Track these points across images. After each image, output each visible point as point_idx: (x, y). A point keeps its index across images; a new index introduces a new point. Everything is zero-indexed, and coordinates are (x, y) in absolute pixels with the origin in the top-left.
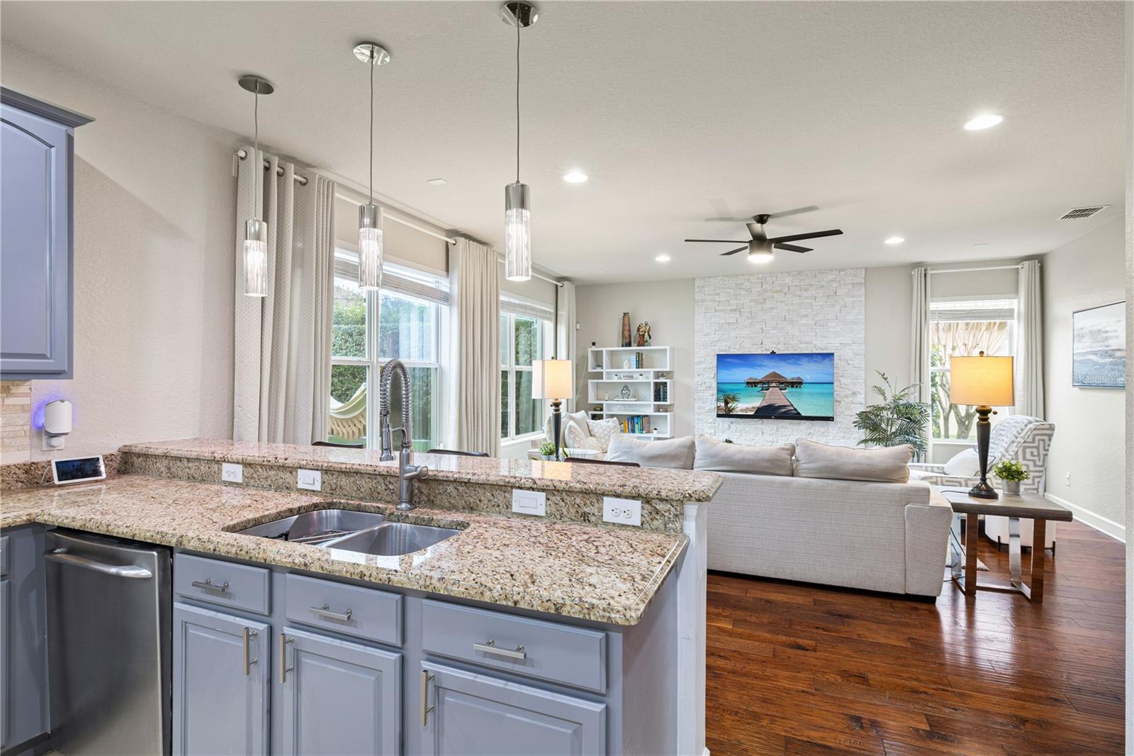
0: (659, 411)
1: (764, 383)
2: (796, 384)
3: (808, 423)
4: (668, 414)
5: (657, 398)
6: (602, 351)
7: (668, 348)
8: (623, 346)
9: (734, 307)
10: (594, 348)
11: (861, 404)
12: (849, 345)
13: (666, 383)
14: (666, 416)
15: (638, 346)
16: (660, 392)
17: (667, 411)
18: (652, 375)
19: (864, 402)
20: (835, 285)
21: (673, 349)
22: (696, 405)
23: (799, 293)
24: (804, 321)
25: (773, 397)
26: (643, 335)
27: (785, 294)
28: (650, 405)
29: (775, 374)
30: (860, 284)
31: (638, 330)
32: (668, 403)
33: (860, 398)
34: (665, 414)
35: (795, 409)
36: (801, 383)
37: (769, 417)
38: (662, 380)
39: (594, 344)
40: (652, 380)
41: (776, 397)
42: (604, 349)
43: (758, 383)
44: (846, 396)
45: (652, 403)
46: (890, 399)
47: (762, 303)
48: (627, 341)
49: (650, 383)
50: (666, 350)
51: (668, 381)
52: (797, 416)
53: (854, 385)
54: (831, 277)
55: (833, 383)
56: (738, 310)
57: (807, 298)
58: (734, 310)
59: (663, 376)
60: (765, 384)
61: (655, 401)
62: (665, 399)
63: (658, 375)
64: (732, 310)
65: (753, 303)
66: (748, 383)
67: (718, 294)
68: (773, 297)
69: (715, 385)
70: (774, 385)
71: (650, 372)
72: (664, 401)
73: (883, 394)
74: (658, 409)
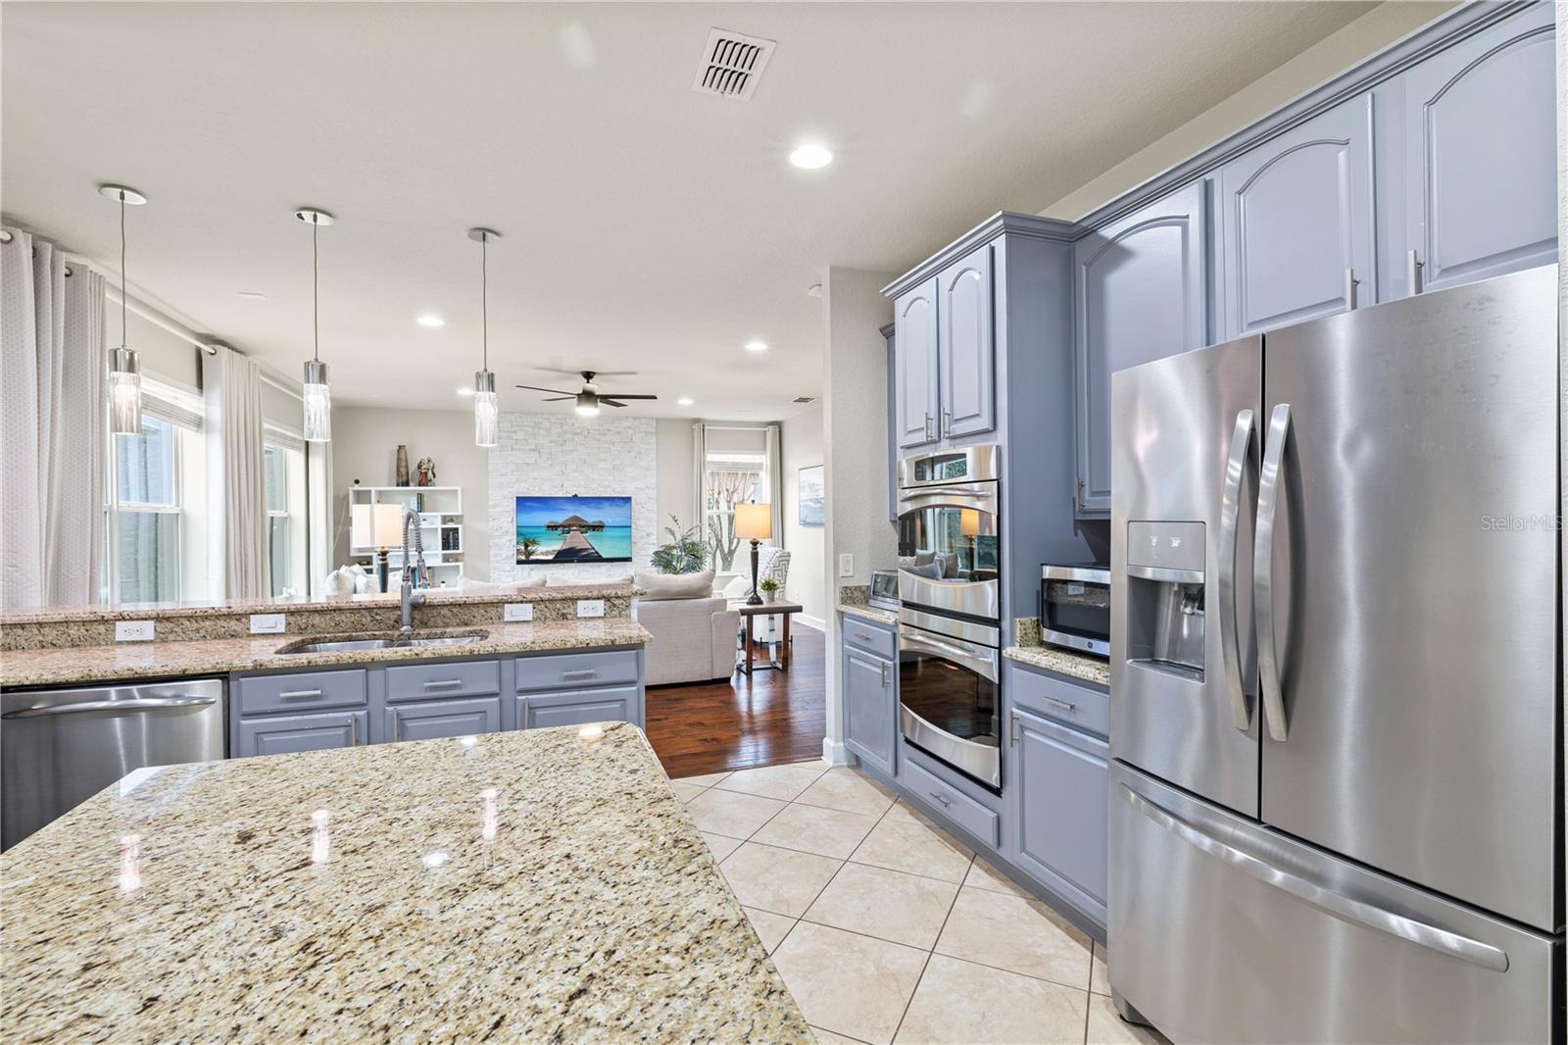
0: (448, 561)
1: (564, 526)
2: (598, 527)
3: (608, 565)
4: (460, 564)
5: (446, 545)
6: (370, 491)
7: (459, 489)
8: (398, 485)
9: (533, 447)
10: (357, 487)
11: (654, 544)
12: (643, 489)
13: (457, 529)
14: (458, 567)
15: (420, 485)
16: (450, 539)
17: (457, 561)
18: (439, 520)
19: (655, 542)
20: (630, 431)
21: (463, 491)
22: (492, 553)
23: (598, 437)
24: (603, 465)
25: (574, 540)
26: (426, 473)
27: (585, 437)
28: (437, 555)
29: (576, 518)
30: (652, 433)
31: (419, 467)
32: (460, 551)
33: (653, 539)
34: (457, 564)
35: (597, 553)
36: (603, 527)
37: (573, 562)
38: (451, 525)
39: (357, 482)
40: (439, 526)
41: (578, 540)
42: (373, 489)
43: (558, 527)
44: (642, 538)
45: (441, 552)
46: (679, 538)
47: (561, 445)
48: (405, 479)
49: (437, 529)
50: (456, 491)
51: (460, 527)
52: (599, 559)
53: (648, 527)
54: (626, 424)
55: (630, 527)
56: (537, 450)
57: (606, 442)
58: (534, 450)
59: (452, 520)
60: (566, 527)
61: (443, 549)
62: (456, 547)
63: (445, 519)
64: (531, 450)
65: (553, 444)
66: (548, 527)
67: (515, 432)
68: (573, 439)
69: (514, 530)
70: (575, 528)
71: (436, 517)
72: (454, 549)
73: (674, 535)
74: (446, 559)
